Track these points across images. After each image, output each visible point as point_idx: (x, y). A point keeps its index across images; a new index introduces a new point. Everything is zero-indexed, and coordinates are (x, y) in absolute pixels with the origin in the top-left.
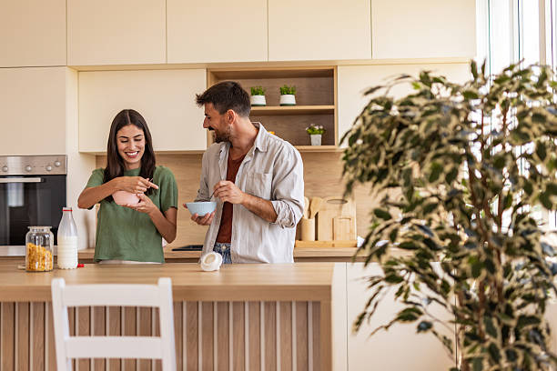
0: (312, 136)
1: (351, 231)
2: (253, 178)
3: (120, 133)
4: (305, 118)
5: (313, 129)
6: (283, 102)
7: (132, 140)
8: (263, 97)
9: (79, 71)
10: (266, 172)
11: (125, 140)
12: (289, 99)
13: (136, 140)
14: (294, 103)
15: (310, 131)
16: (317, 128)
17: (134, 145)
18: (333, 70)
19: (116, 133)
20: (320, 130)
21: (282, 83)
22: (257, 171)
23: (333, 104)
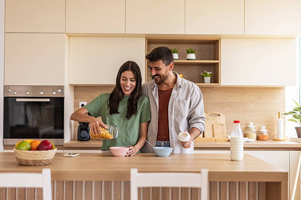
0: (205, 78)
1: (223, 132)
2: (179, 102)
3: (123, 74)
4: (196, 67)
5: (206, 74)
6: (188, 58)
7: (129, 80)
8: (177, 54)
9: (70, 36)
10: (186, 99)
11: (125, 79)
12: (192, 56)
13: (131, 80)
14: (195, 58)
15: (204, 75)
16: (208, 73)
17: (129, 83)
18: (218, 40)
19: (121, 74)
20: (210, 74)
21: (188, 47)
22: (181, 99)
23: (218, 60)
